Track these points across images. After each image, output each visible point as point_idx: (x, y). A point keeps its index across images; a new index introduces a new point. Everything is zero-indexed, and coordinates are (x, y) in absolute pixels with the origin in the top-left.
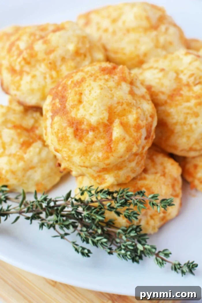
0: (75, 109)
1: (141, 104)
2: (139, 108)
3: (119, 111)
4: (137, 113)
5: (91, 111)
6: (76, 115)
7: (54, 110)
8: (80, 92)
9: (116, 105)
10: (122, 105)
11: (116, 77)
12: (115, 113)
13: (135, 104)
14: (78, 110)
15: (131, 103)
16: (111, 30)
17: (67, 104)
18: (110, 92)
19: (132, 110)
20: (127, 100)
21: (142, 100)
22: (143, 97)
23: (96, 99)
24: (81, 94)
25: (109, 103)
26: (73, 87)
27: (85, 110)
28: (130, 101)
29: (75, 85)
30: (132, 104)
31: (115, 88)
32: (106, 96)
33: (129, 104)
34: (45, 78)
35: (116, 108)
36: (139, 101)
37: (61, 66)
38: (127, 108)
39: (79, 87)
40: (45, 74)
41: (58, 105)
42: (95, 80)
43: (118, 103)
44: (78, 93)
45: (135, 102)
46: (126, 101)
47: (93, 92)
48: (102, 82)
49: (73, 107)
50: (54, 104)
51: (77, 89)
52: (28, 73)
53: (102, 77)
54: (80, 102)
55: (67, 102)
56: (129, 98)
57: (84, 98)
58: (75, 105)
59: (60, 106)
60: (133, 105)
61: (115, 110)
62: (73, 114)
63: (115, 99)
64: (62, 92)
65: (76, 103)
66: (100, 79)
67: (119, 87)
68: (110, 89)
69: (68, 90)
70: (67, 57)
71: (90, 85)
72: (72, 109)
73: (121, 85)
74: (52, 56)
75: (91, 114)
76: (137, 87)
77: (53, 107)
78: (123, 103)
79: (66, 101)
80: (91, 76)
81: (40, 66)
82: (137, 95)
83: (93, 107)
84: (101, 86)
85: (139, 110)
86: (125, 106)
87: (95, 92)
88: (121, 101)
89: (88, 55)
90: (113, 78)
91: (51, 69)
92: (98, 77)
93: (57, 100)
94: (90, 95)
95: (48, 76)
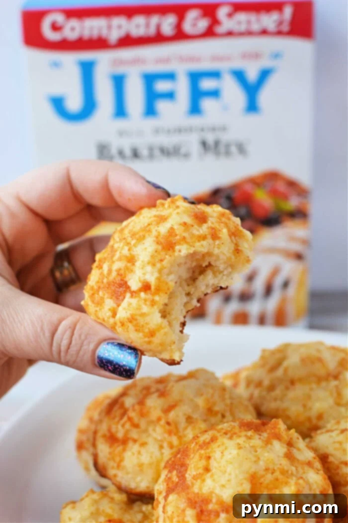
0: (199, 481)
1: (304, 473)
2: (301, 478)
3: (267, 482)
4: (297, 484)
5: (223, 482)
6: (200, 489)
7: (169, 488)
8: (208, 455)
9: (262, 473)
10: (273, 473)
11: (265, 435)
12: (261, 484)
13: (295, 472)
14: (203, 481)
15: (287, 471)
16: (266, 383)
17: (187, 476)
18: (253, 453)
19: (290, 480)
20: (281, 464)
21: (306, 468)
22: (309, 464)
23: (231, 463)
24: (209, 458)
25: (253, 470)
26: (198, 450)
27: (214, 480)
28: (286, 468)
29: (201, 447)
30: (290, 472)
31: (262, 447)
32: (246, 459)
33: (284, 472)
34: (161, 447)
35: (263, 476)
36: (303, 469)
37: (185, 428)
38: (280, 477)
39: (207, 448)
40: (161, 441)
41: (175, 479)
42: (231, 438)
43: (267, 470)
44: (203, 457)
45: (294, 469)
46: (279, 466)
47: (226, 453)
48: (241, 441)
49: (195, 478)
50: (170, 478)
51: (202, 452)
52: (135, 441)
53: (243, 433)
54: (207, 470)
55: (189, 472)
56: (285, 463)
57: (213, 464)
58: (200, 474)
59: (177, 480)
60: (292, 474)
61: (262, 480)
62: (196, 489)
63: (261, 463)
64: (182, 460)
65: (201, 471)
66: (240, 436)
67: (269, 446)
68: (254, 448)
69: (190, 456)
70: (195, 416)
71: (223, 444)
72: (194, 481)
73: (271, 444)
74: (172, 415)
75: (223, 486)
76: (299, 450)
77: (167, 485)
78: (274, 470)
79: (186, 470)
80: (226, 433)
81: (154, 430)
82: (298, 460)
83: (227, 475)
84: (239, 444)
85: (301, 481)
86: (277, 474)
87: (230, 453)
88: (271, 466)
89: (228, 414)
90: (260, 435)
91: (170, 433)
92: (235, 433)
93: (175, 473)
94: (221, 458)
95: (165, 445)
